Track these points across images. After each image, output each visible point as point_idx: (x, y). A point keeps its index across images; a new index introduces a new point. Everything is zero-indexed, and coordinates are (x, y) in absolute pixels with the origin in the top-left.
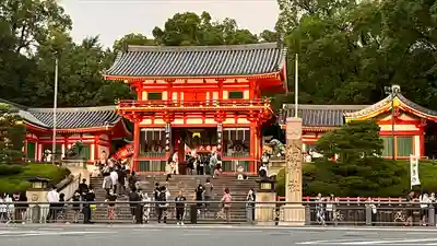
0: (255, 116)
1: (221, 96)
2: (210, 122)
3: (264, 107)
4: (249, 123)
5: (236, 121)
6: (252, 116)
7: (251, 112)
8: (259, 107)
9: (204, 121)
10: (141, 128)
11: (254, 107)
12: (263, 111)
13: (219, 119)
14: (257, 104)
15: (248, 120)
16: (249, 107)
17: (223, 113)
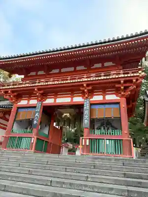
3: (138, 74)
4: (119, 98)
5: (104, 98)
6: (122, 88)
7: (122, 82)
8: (132, 75)
9: (72, 100)
10: (19, 108)
11: (126, 75)
12: (137, 80)
13: (86, 96)
14: (128, 73)
15: (117, 96)
16: (120, 76)
17: (90, 88)
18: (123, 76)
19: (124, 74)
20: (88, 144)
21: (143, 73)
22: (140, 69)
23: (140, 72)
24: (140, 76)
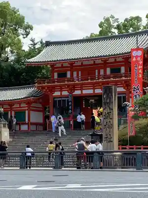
1: (105, 71)
2: (98, 91)
9: (94, 91)
10: (54, 98)
11: (125, 79)
14: (127, 77)
15: (124, 89)
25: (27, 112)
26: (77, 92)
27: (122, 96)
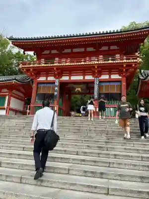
0: (127, 70)
2: (89, 78)
3: (137, 61)
4: (120, 77)
5: (110, 76)
6: (124, 70)
7: (125, 66)
8: (132, 61)
9: (84, 78)
10: (38, 83)
11: (128, 61)
12: (135, 65)
13: (96, 75)
14: (129, 59)
15: (120, 76)
16: (123, 61)
17: (100, 69)
18: (125, 61)
19: (126, 59)
20: (97, 110)
21: (141, 60)
22: (138, 57)
23: (138, 59)
24: (138, 62)
25: (7, 97)
26: (65, 78)
27: (116, 84)
